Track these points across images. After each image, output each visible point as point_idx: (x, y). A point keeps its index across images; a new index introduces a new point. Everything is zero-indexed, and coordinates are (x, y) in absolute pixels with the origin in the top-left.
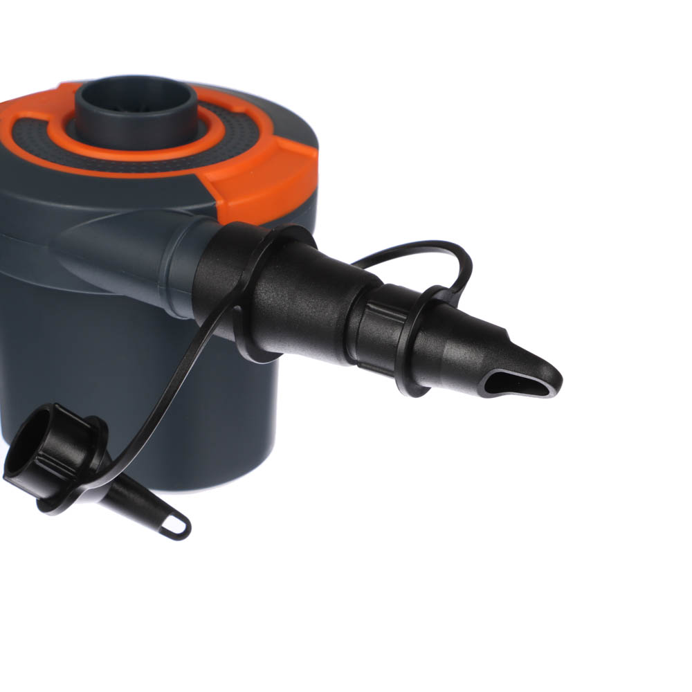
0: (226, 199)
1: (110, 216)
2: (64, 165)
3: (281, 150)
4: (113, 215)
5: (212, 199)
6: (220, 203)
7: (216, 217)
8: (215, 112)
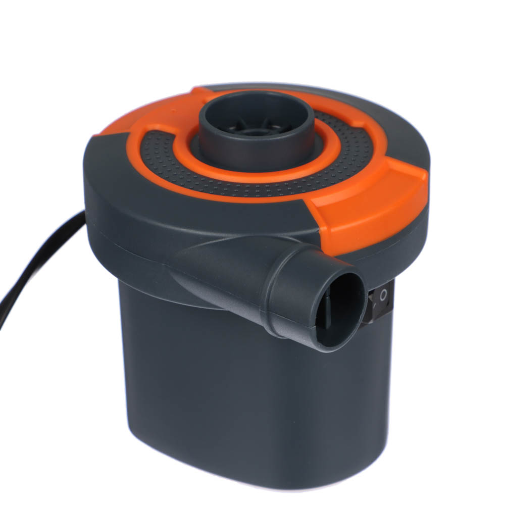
0: (329, 225)
1: (220, 240)
2: (191, 189)
3: (391, 171)
4: (223, 240)
5: (315, 225)
6: (323, 229)
7: (320, 246)
8: (329, 124)
